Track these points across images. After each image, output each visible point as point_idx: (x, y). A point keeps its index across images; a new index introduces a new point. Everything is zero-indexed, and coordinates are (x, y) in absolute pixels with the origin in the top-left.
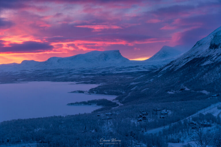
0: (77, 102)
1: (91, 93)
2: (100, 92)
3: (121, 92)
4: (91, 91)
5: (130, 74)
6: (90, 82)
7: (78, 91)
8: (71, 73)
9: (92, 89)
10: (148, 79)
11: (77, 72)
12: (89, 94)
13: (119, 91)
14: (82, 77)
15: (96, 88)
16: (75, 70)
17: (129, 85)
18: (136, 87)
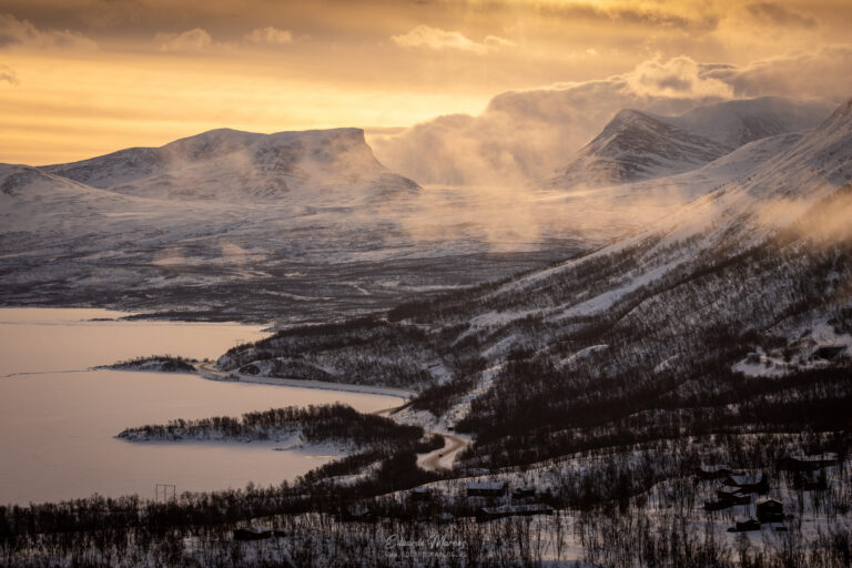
0: (182, 422)
1: (236, 372)
2: (290, 365)
3: (424, 366)
4: (241, 363)
5: (436, 270)
6: (207, 309)
7: (161, 359)
8: (85, 259)
9: (243, 348)
10: (580, 295)
11: (121, 253)
12: (226, 379)
13: (408, 359)
14: (152, 280)
15: (262, 344)
16: (111, 241)
17: (468, 326)
18: (513, 338)
